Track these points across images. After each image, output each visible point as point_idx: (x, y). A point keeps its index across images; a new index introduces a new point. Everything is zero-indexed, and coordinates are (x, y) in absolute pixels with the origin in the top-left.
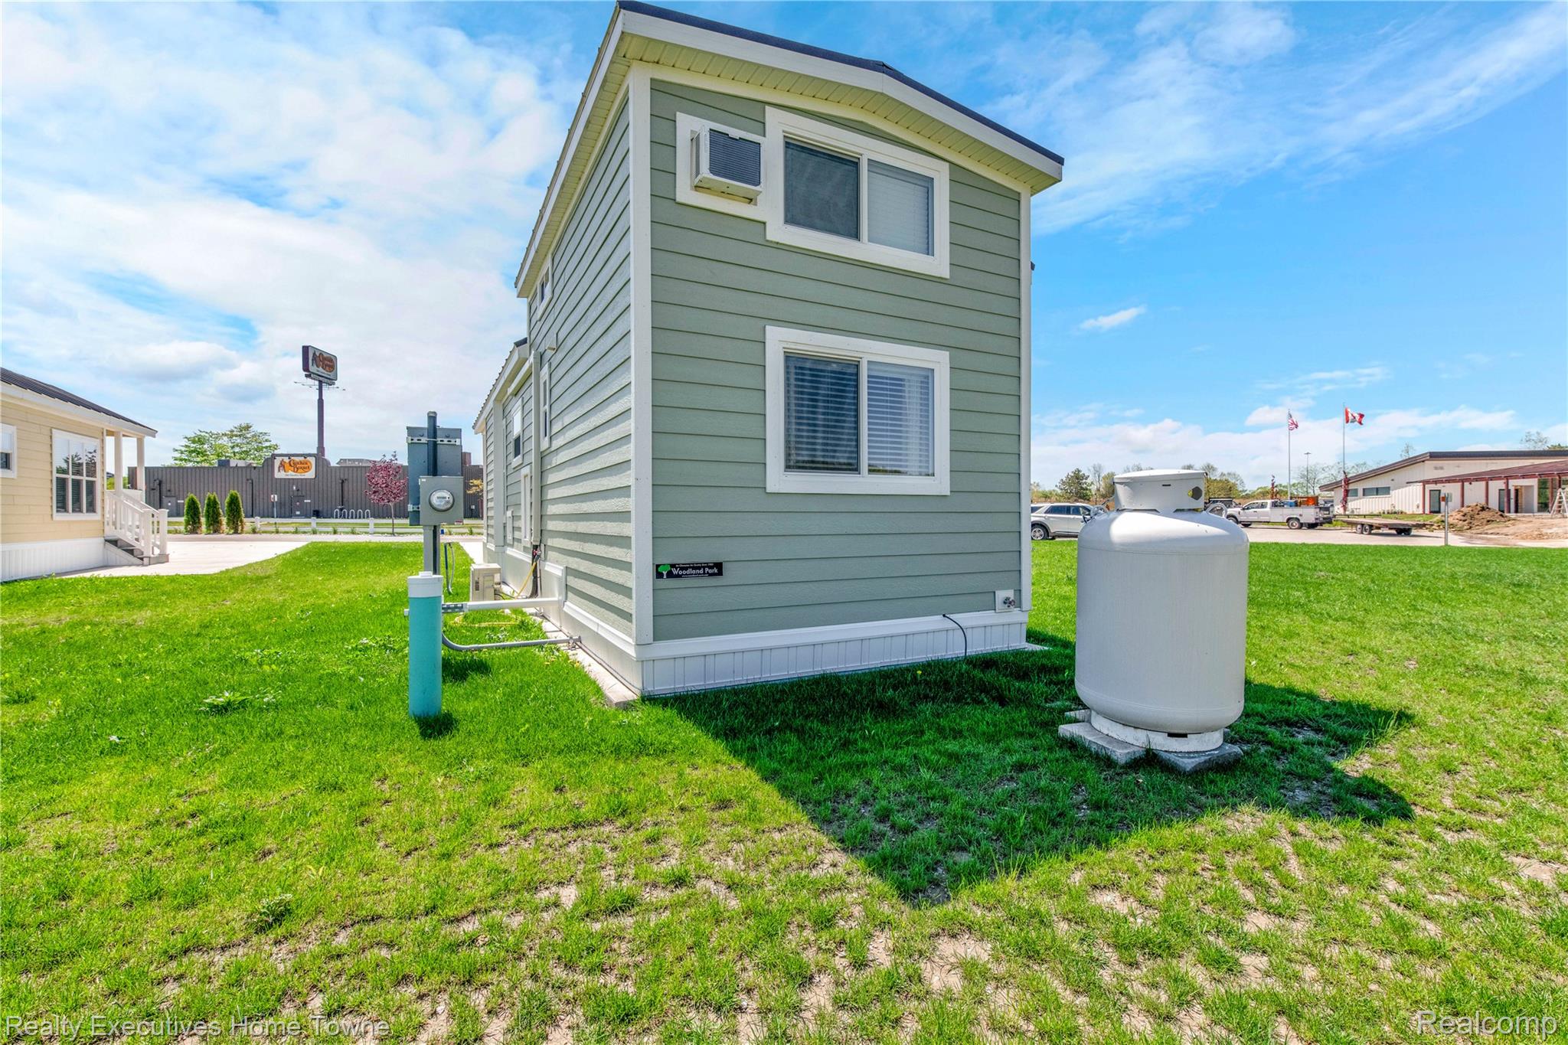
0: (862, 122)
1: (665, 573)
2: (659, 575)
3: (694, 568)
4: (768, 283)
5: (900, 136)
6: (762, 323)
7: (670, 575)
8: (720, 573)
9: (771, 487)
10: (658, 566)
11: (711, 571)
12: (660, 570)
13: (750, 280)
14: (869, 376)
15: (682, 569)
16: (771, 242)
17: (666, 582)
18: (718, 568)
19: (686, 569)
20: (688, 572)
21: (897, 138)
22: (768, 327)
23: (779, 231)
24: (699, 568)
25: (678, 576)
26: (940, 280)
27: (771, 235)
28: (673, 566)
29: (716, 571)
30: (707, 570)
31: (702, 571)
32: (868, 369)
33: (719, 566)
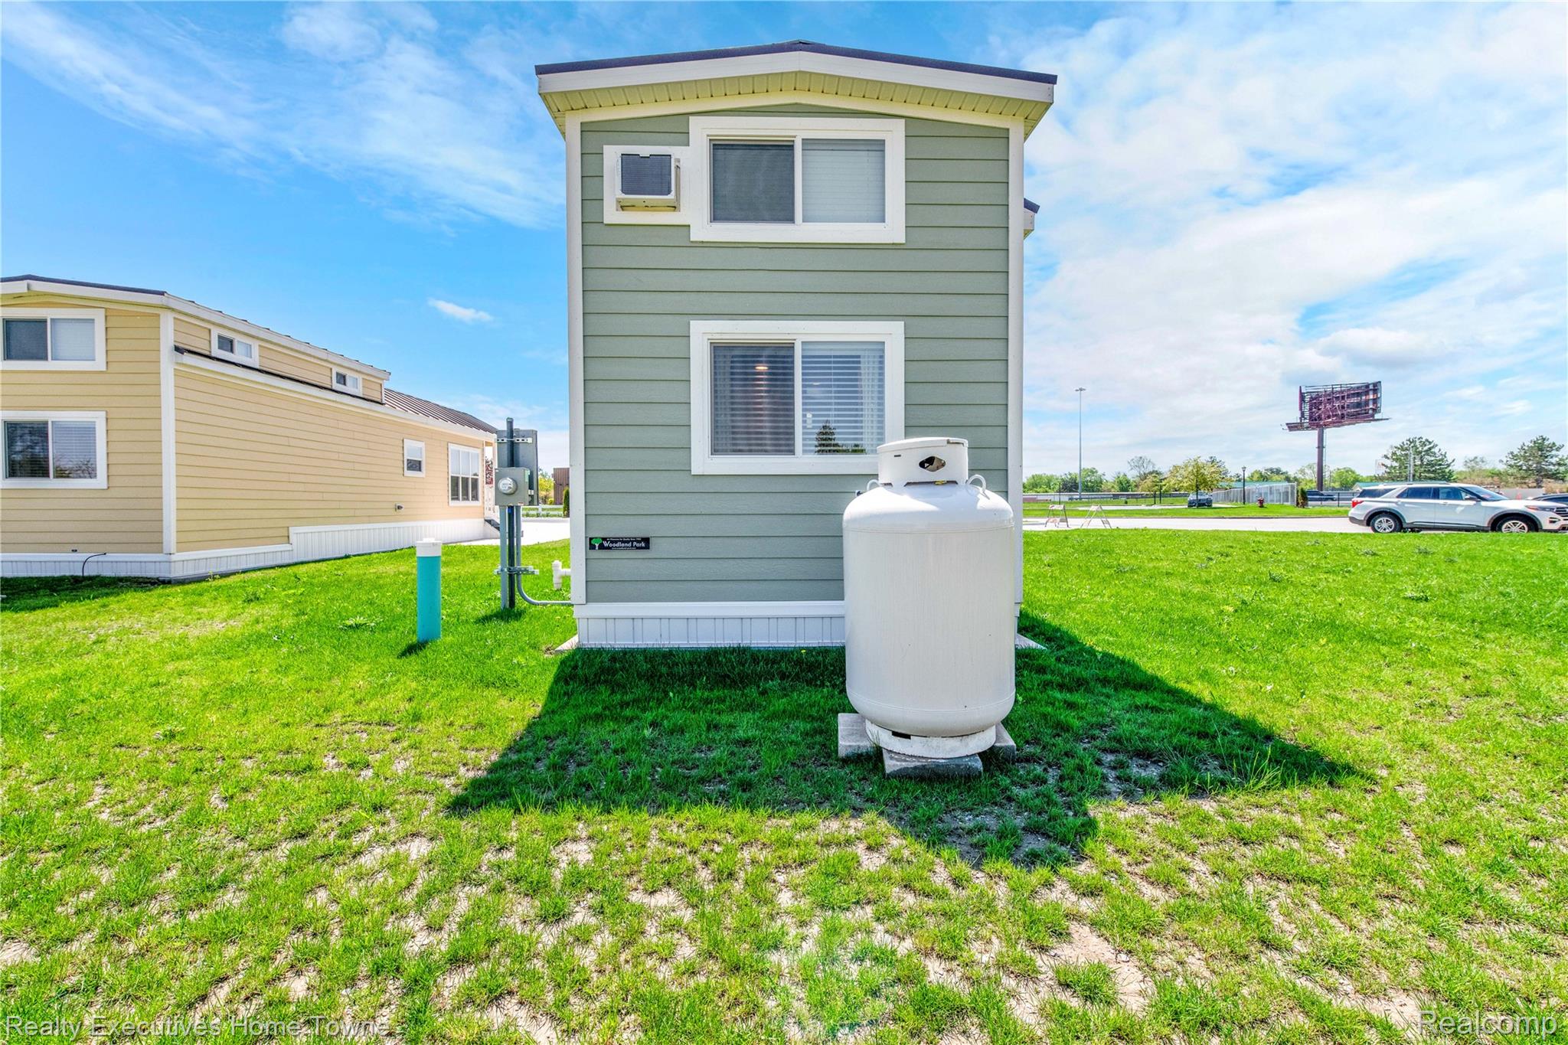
0: (796, 104)
1: (597, 545)
2: (592, 547)
3: (623, 542)
4: (694, 281)
5: (840, 106)
6: (685, 318)
7: (602, 547)
8: (647, 547)
9: (696, 470)
10: (591, 539)
11: (638, 545)
12: (593, 542)
13: (674, 280)
14: (803, 357)
15: (612, 542)
16: (696, 242)
17: (597, 554)
18: (646, 543)
19: (616, 542)
20: (618, 545)
21: (839, 109)
22: (691, 322)
23: (704, 230)
24: (628, 542)
25: (609, 548)
26: (895, 247)
27: (696, 236)
28: (604, 539)
29: (643, 545)
30: (635, 543)
31: (630, 545)
32: (803, 350)
33: (647, 540)
